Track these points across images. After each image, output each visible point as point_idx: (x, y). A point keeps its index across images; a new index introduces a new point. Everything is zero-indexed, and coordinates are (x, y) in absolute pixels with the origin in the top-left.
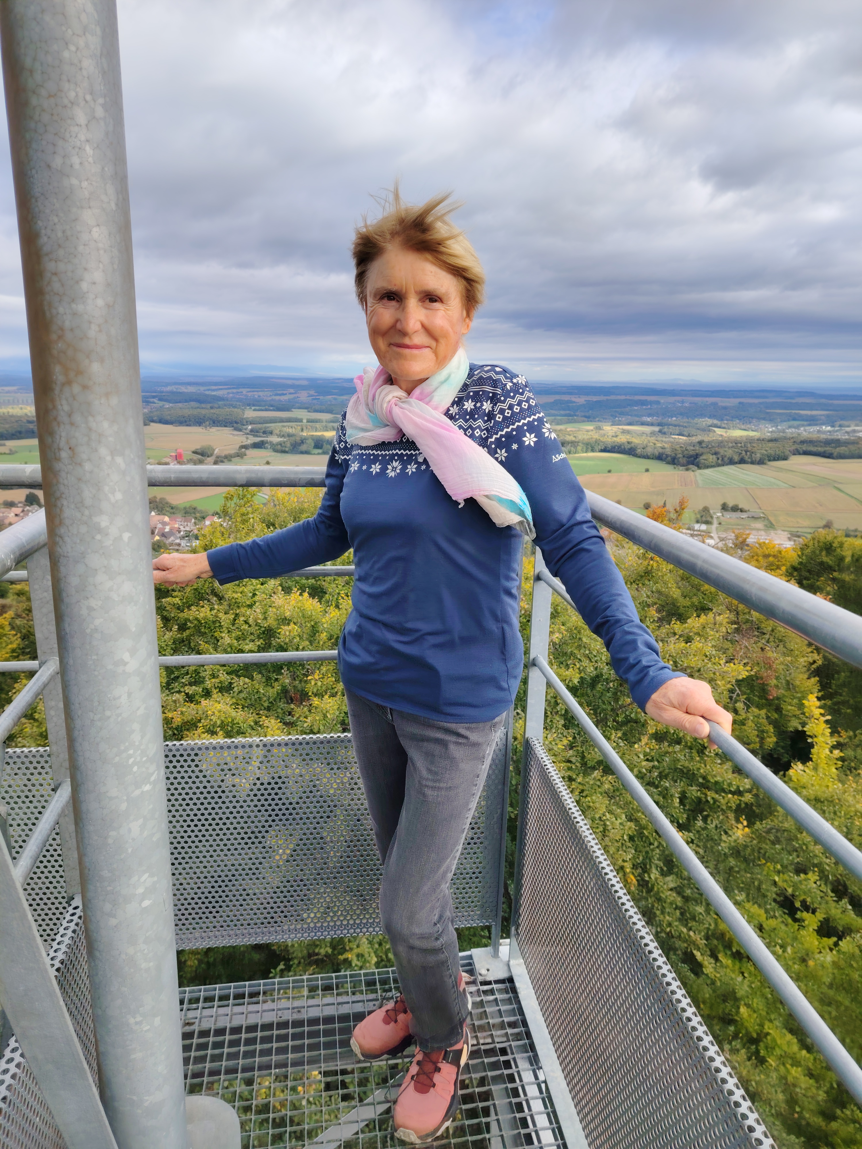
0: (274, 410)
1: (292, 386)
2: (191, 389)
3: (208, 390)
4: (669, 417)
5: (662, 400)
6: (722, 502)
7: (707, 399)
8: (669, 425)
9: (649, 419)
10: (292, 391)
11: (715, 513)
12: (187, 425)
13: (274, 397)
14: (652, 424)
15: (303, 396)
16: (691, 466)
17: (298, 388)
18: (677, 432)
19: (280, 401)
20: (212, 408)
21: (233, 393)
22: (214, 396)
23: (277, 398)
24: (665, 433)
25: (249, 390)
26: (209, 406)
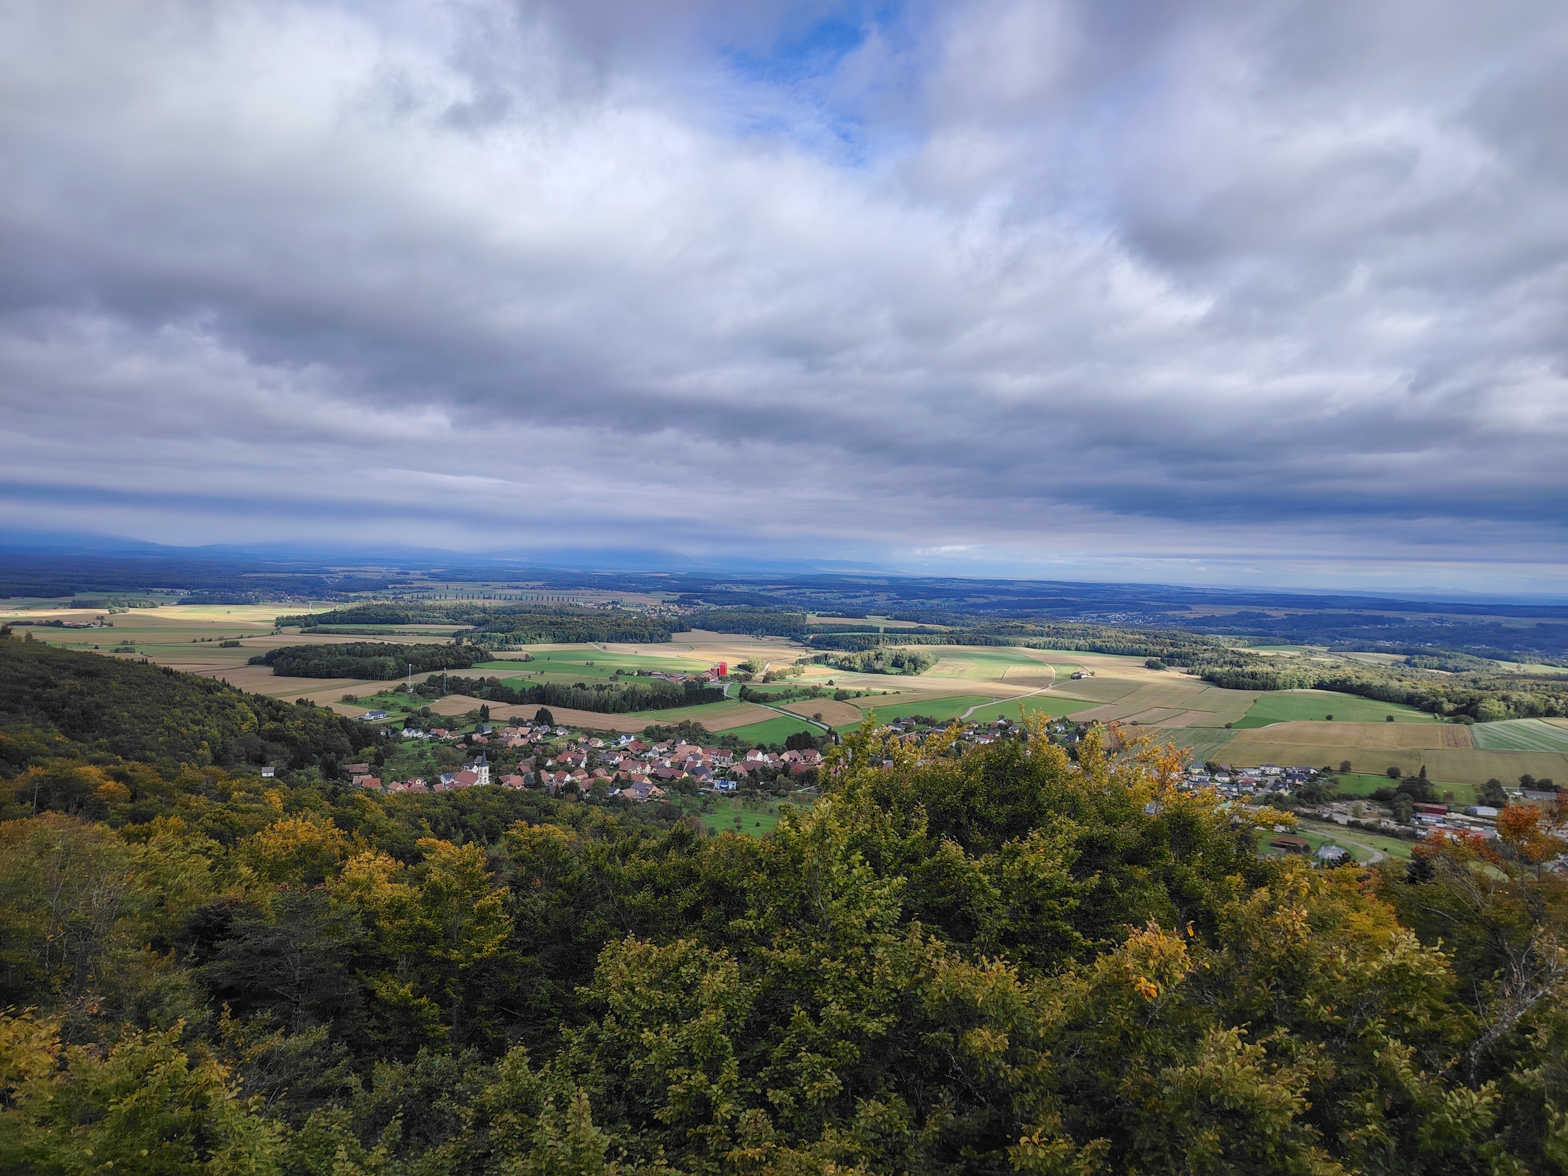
0: (842, 616)
1: (868, 587)
2: (743, 589)
3: (764, 590)
4: (1420, 641)
5: (1408, 617)
6: (1522, 775)
7: (1482, 617)
8: (1420, 653)
9: (1387, 644)
10: (867, 592)
11: (1510, 791)
12: (735, 633)
13: (844, 600)
14: (1394, 652)
15: (881, 599)
16: (1463, 716)
17: (875, 589)
18: (1436, 665)
19: (851, 604)
20: (766, 612)
21: (794, 594)
22: (770, 597)
23: (848, 601)
24: (1415, 665)
25: (813, 590)
26: (763, 609)
